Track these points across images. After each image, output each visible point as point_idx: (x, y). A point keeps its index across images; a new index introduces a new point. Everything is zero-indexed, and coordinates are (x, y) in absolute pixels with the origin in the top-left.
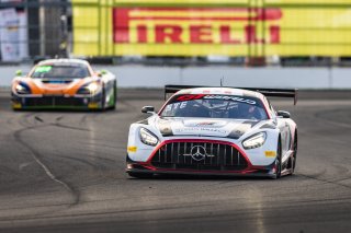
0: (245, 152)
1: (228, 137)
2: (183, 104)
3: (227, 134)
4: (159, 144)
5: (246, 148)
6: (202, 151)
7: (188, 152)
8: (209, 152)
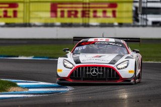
0: (118, 71)
1: (109, 63)
2: (84, 47)
3: (109, 62)
4: (74, 68)
5: (119, 69)
6: (96, 71)
7: (89, 72)
8: (100, 71)
